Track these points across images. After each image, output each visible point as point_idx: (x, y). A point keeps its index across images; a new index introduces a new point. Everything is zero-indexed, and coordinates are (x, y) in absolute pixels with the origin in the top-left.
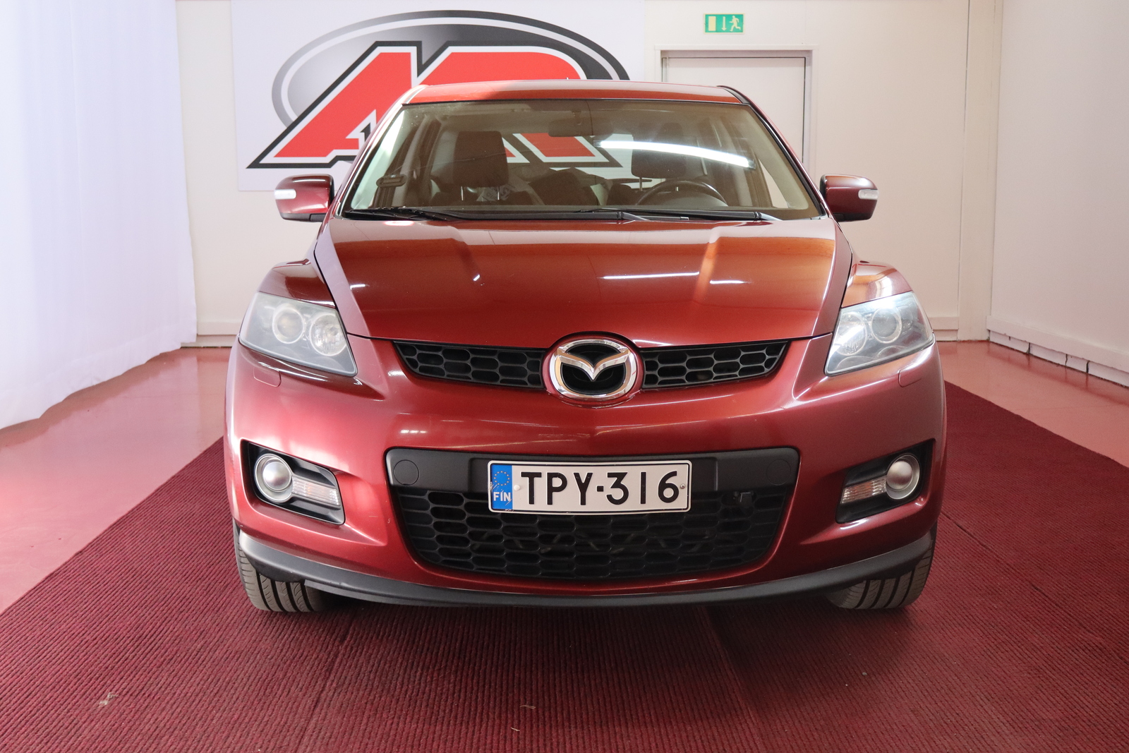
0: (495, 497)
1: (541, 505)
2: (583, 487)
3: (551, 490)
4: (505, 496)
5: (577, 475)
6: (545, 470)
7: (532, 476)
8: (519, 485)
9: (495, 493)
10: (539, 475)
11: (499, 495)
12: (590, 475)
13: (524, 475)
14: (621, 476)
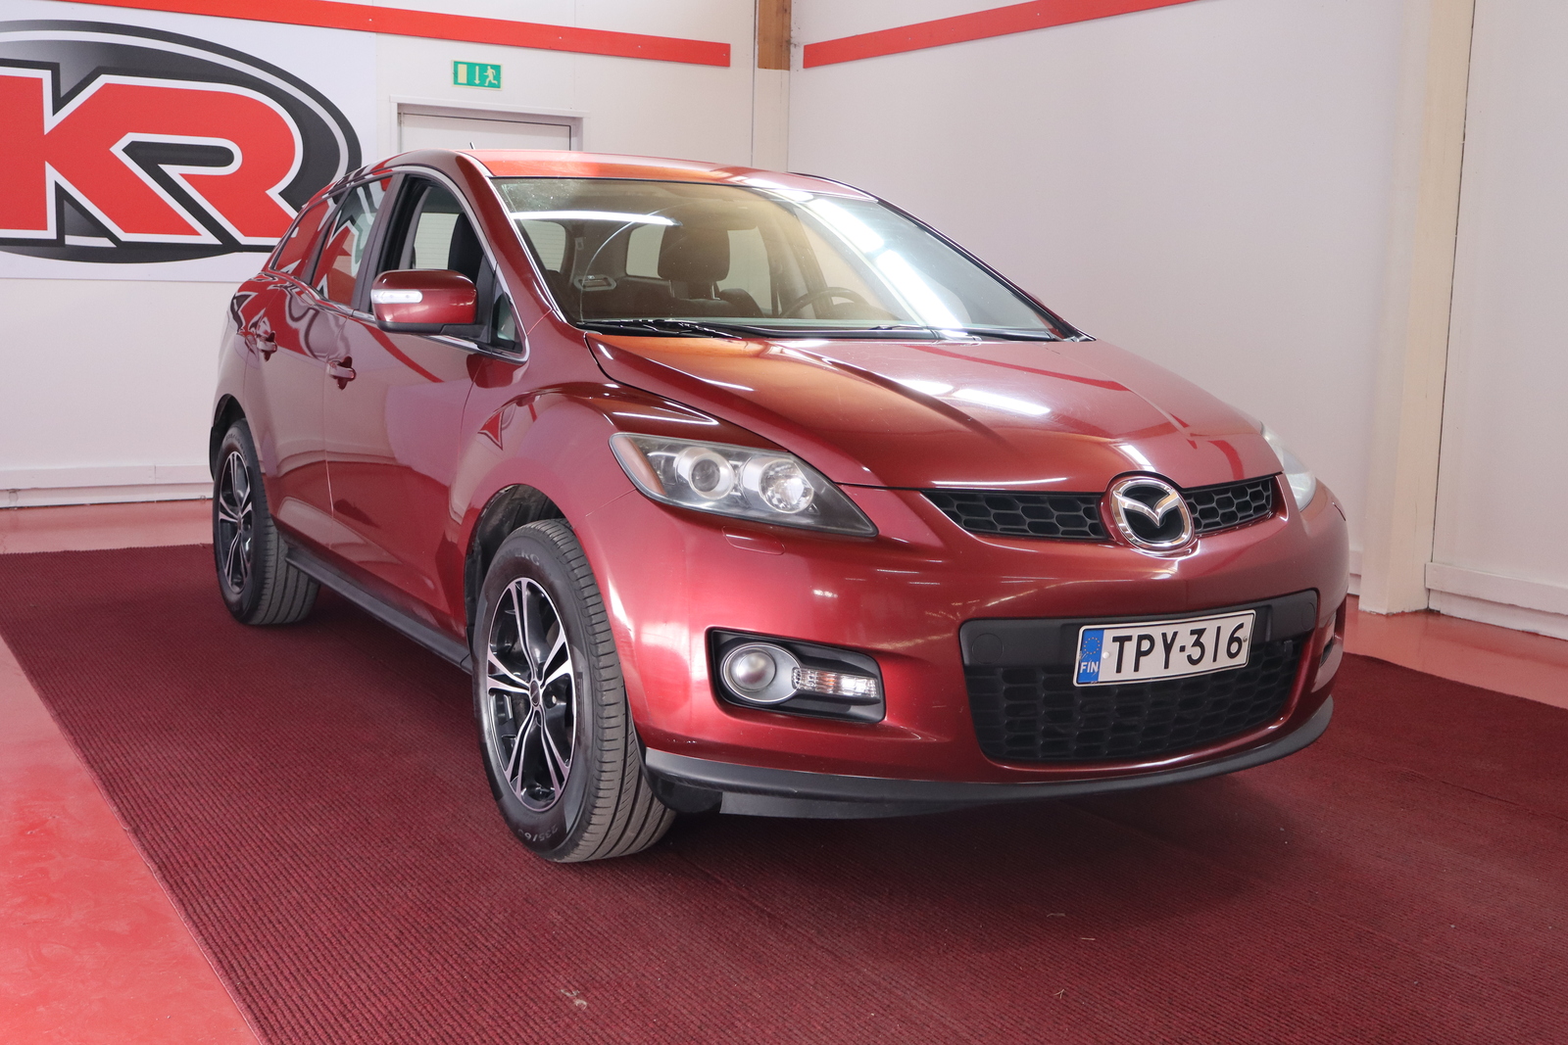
0: (1083, 668)
1: (1128, 674)
2: (1168, 648)
3: (1140, 654)
4: (1093, 666)
5: (1164, 635)
6: (1135, 633)
7: (1121, 640)
8: (1109, 651)
9: (1083, 664)
10: (1129, 638)
11: (1087, 666)
12: (1175, 634)
13: (1115, 639)
14: (1200, 632)
